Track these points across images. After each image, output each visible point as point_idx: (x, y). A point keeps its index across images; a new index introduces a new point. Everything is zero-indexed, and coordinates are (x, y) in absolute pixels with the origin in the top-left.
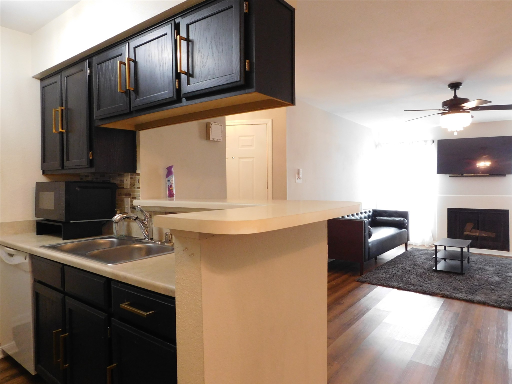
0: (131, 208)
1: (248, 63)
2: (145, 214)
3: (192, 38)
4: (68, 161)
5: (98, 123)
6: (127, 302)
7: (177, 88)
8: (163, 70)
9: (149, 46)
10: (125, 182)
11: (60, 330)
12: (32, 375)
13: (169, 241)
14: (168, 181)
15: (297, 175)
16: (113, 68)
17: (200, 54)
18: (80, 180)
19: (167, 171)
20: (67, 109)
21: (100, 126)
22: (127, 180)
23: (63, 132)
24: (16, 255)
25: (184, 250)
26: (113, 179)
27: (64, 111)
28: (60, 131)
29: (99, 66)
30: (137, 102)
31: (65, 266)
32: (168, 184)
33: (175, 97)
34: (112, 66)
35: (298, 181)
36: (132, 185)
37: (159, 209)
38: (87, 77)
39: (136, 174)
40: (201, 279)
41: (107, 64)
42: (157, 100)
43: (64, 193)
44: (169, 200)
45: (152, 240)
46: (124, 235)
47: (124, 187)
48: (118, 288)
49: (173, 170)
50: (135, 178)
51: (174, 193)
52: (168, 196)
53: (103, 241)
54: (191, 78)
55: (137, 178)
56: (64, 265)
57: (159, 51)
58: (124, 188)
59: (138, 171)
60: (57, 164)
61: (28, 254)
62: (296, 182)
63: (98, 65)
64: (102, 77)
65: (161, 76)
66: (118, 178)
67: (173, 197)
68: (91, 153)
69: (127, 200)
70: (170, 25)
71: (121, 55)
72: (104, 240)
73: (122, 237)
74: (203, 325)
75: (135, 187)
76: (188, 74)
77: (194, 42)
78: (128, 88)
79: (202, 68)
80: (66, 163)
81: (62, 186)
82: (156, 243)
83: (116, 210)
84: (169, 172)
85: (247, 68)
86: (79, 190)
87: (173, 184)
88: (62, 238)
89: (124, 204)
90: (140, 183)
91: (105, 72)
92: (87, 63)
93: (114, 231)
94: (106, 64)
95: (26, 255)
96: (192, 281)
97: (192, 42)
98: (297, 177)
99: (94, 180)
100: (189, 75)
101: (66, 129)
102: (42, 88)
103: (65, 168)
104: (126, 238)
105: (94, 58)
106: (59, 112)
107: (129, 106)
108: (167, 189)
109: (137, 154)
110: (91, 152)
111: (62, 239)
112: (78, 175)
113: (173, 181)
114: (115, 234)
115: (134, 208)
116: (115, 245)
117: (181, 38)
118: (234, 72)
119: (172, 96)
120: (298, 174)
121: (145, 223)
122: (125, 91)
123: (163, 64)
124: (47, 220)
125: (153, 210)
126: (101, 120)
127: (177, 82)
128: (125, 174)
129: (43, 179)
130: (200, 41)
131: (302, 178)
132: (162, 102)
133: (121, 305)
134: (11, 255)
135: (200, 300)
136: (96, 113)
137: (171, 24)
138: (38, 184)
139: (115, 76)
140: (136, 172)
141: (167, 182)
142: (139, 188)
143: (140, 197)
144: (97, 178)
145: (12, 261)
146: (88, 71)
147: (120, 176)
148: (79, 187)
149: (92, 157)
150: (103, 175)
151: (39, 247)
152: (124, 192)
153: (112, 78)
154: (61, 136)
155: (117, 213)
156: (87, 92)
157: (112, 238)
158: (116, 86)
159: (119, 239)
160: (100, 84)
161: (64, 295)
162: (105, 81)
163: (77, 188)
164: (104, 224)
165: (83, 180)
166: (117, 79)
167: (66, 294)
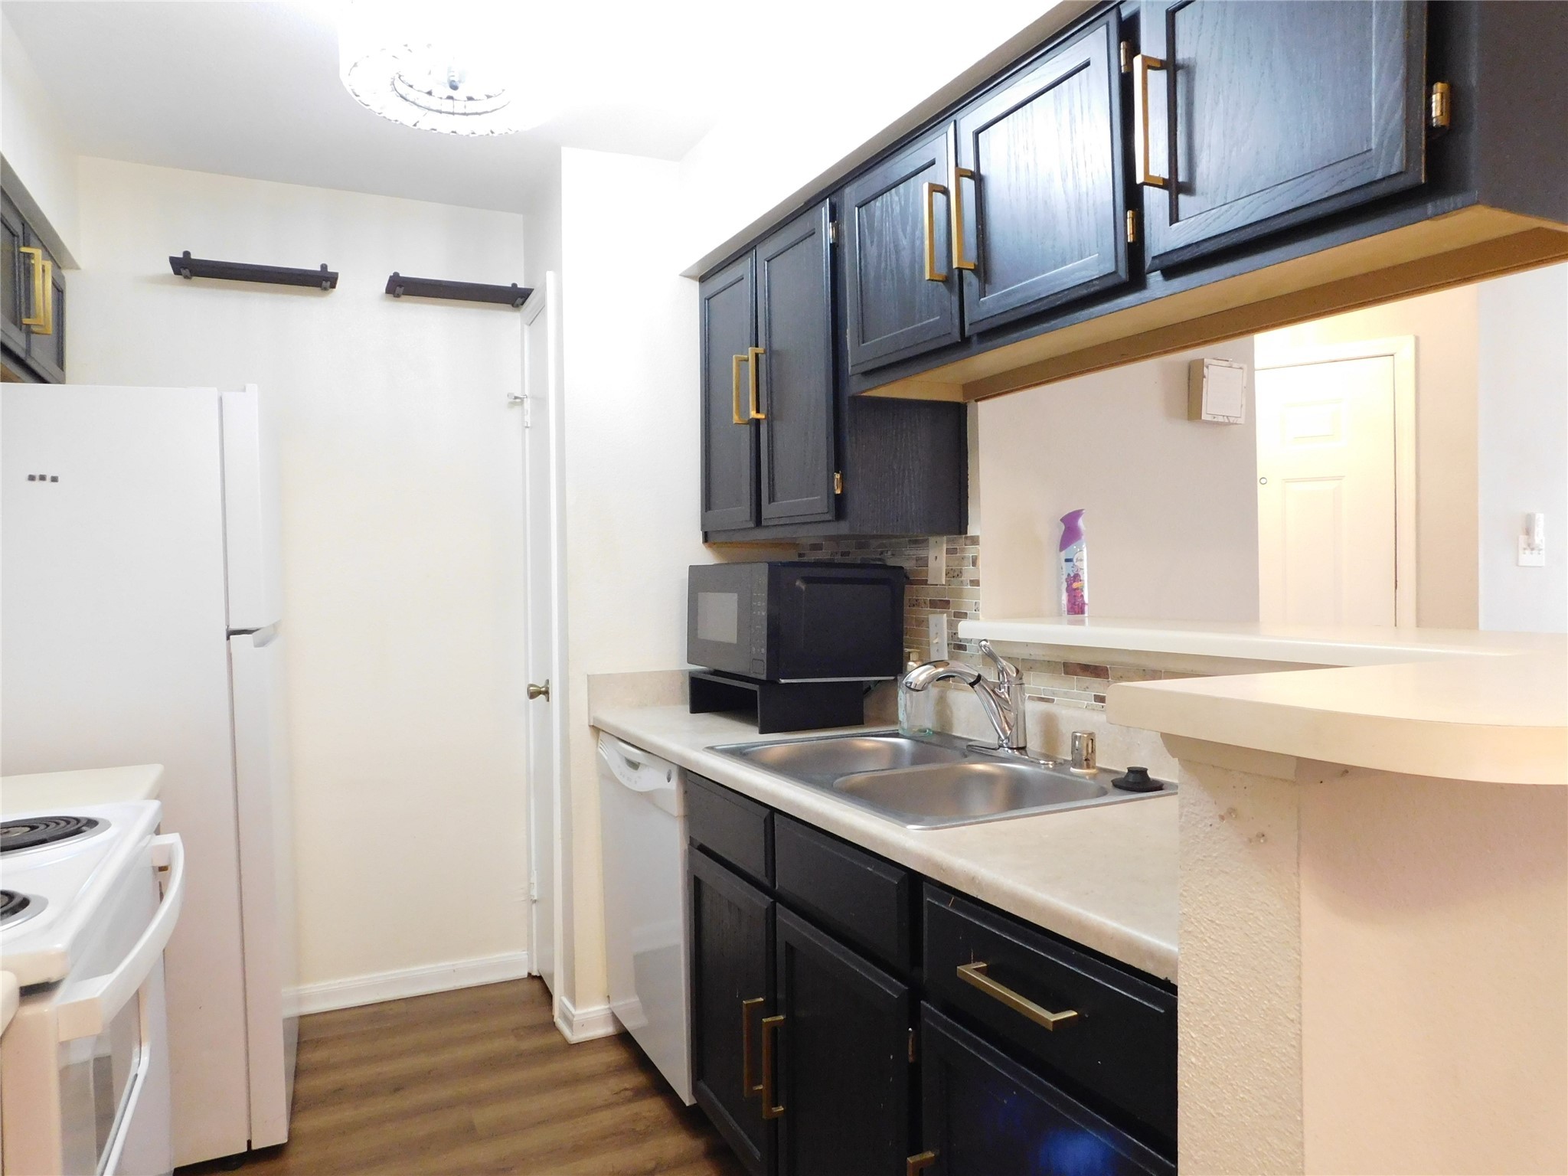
0: (949, 644)
1: (1442, 94)
2: (1003, 668)
3: (1186, 56)
4: (772, 504)
5: (856, 386)
6: (977, 959)
7: (1130, 239)
8: (1076, 186)
9: (1027, 119)
10: (931, 563)
11: (761, 999)
12: (685, 1105)
13: (1086, 760)
14: (1067, 560)
15: (1522, 538)
16: (904, 210)
17: (1221, 104)
18: (797, 559)
19: (1063, 527)
20: (770, 351)
21: (864, 394)
22: (937, 557)
23: (758, 421)
24: (646, 766)
25: (1222, 818)
26: (893, 555)
27: (762, 358)
28: (753, 419)
29: (864, 211)
30: (989, 304)
31: (776, 816)
32: (1067, 569)
33: (1123, 274)
34: (903, 203)
35: (1527, 558)
36: (954, 574)
37: (1044, 653)
38: (826, 249)
39: (966, 538)
40: (1299, 937)
41: (886, 202)
42: (1056, 291)
43: (764, 595)
44: (1068, 624)
45: (1023, 752)
46: (929, 730)
47: (927, 580)
48: (947, 908)
49: (1081, 523)
50: (963, 550)
51: (1086, 599)
52: (1065, 608)
53: (869, 742)
54: (1182, 197)
55: (970, 551)
56: (774, 811)
57: (1060, 125)
58: (928, 583)
59: (973, 530)
60: (742, 512)
61: (676, 767)
62: (1521, 564)
63: (859, 207)
64: (872, 242)
65: (1069, 208)
66: (909, 552)
67: (1082, 612)
68: (838, 476)
69: (938, 623)
70: (1103, 30)
71: (933, 163)
72: (874, 741)
73: (923, 734)
74: (1302, 1115)
75: (963, 578)
76: (1174, 185)
77: (1197, 70)
78: (959, 263)
79: (1231, 151)
80: (768, 510)
81: (760, 576)
82: (1039, 763)
83: (907, 650)
84: (1070, 531)
85: (1438, 113)
86: (803, 587)
87: (1082, 571)
88: (757, 726)
89: (928, 631)
90: (978, 568)
91: (882, 225)
92: (825, 209)
93: (902, 716)
94: (883, 202)
95: (670, 771)
96: (1256, 939)
97: (1189, 70)
98: (1522, 544)
99: (838, 559)
100: (1177, 188)
101: (768, 411)
102: (703, 299)
103: (764, 523)
104: (935, 739)
105: (848, 190)
106: (750, 361)
107: (957, 321)
108: (1065, 585)
109: (969, 477)
110: (838, 473)
111: (757, 729)
112: (793, 544)
113: (1081, 560)
114: (905, 725)
115: (957, 646)
116: (907, 759)
117: (1149, 64)
118: (1373, 146)
119: (1113, 269)
120: (1528, 531)
121: (1003, 696)
122: (946, 277)
123: (1076, 169)
124: (717, 673)
125: (1023, 653)
126: (867, 374)
127: (1129, 221)
128: (932, 540)
129: (706, 557)
130: (1220, 59)
131: (1543, 547)
132: (1075, 295)
133: (958, 967)
134: (634, 765)
135: (1292, 1016)
136: (855, 355)
137: (1105, 27)
138: (694, 570)
139: (913, 233)
140: (966, 533)
141: (1064, 564)
142: (975, 583)
143: (980, 612)
144: (846, 553)
145: (636, 782)
146: (830, 232)
147: (917, 546)
148: (802, 578)
149: (843, 487)
150: (862, 542)
151: (703, 750)
152: (928, 594)
153: (904, 242)
154: (753, 428)
155: (909, 659)
156: (827, 296)
157: (897, 735)
158: (916, 262)
159: (917, 741)
160: (866, 266)
161: (772, 900)
162: (880, 255)
163: (798, 583)
164: (865, 690)
165: (805, 559)
166: (918, 243)
167: (777, 897)
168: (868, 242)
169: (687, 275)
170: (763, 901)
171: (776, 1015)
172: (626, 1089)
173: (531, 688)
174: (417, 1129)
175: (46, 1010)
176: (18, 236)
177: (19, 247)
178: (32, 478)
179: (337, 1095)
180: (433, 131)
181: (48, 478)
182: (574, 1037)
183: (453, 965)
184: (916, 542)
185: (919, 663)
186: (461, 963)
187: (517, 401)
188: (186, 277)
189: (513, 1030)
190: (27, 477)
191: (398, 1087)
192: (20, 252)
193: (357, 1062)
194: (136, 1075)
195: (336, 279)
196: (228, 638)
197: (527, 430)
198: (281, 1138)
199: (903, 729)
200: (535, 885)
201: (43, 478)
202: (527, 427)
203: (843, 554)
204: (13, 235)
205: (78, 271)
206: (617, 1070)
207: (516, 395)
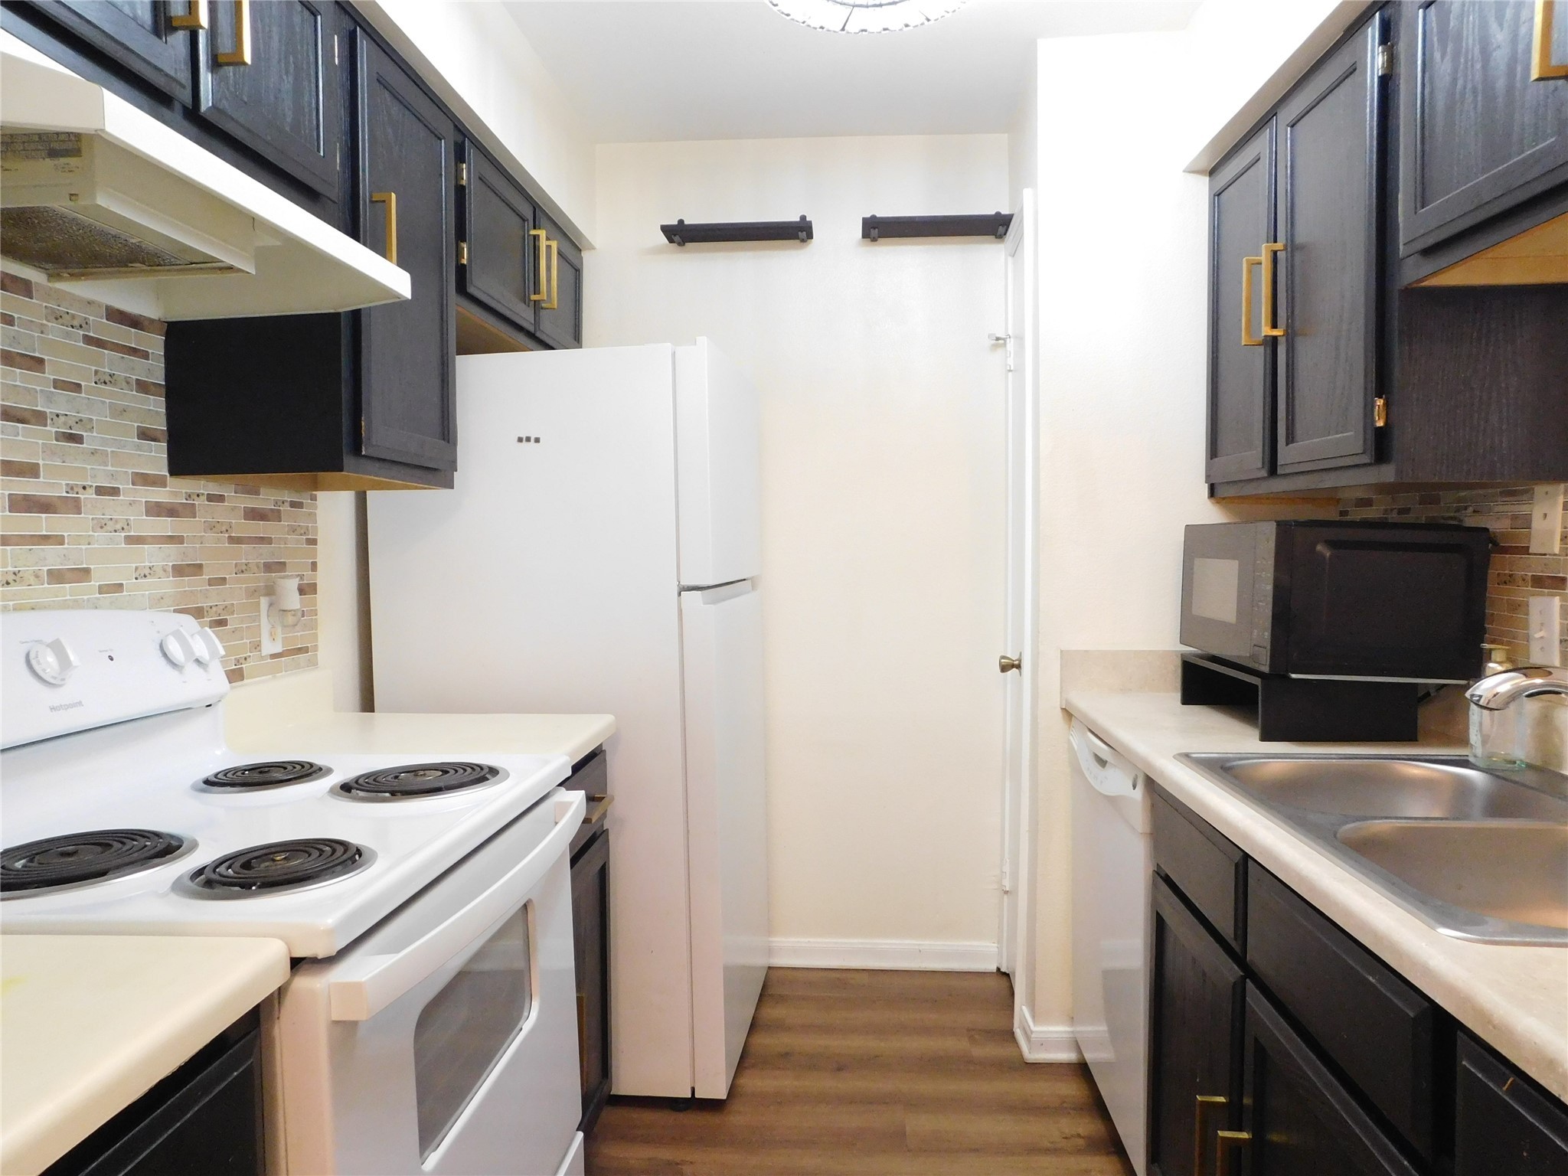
0: (1561, 641)
4: (1291, 445)
5: (1410, 273)
10: (1537, 523)
11: (1222, 1099)
18: (1333, 517)
20: (1292, 247)
21: (1423, 284)
22: (1548, 516)
23: (1275, 339)
24: (1114, 766)
26: (1475, 512)
27: (1281, 256)
28: (1267, 336)
31: (1250, 860)
38: (1373, 86)
43: (1271, 562)
46: (1521, 760)
47: (1528, 547)
56: (1246, 858)
58: (1531, 551)
60: (1253, 458)
61: (1141, 774)
63: (1426, 8)
64: (1444, 53)
66: (1501, 508)
68: (1380, 402)
69: (1545, 610)
73: (1509, 767)
80: (1286, 454)
81: (1266, 537)
83: (1486, 646)
86: (1327, 553)
89: (1527, 620)
91: (1462, 23)
92: (1374, 30)
93: (1474, 737)
95: (1136, 775)
99: (1393, 517)
101: (1287, 326)
102: (1212, 196)
103: (1280, 471)
104: (1530, 778)
106: (1263, 266)
110: (1381, 397)
111: (1258, 734)
112: (1330, 497)
114: (1478, 753)
116: (1478, 803)
124: (1214, 659)
126: (1428, 252)
128: (1540, 490)
129: (1210, 514)
134: (1102, 763)
136: (1410, 227)
138: (1191, 532)
144: (1406, 511)
145: (1102, 782)
146: (1380, 60)
147: (1515, 498)
148: (1326, 542)
149: (1387, 417)
150: (1429, 493)
151: (1174, 757)
152: (1530, 567)
153: (1499, 36)
154: (1269, 351)
155: (1490, 660)
156: (1371, 151)
157: (1464, 763)
158: (1517, 60)
159: (1498, 777)
160: (1432, 92)
161: (1242, 974)
162: (1455, 71)
163: (1319, 548)
164: (1425, 696)
165: (1349, 518)
166: (1523, 30)
167: (1249, 972)
168: (1437, 55)
169: (1192, 170)
170: (1231, 972)
171: (1240, 1130)
172: (1079, 1136)
173: (1003, 661)
174: (850, 1120)
175: (318, 986)
176: (528, 220)
177: (528, 231)
178: (520, 440)
179: (784, 1059)
180: (864, 33)
181: (532, 440)
182: (1031, 1055)
183: (919, 945)
184: (1512, 493)
185: (1509, 666)
186: (927, 944)
187: (999, 342)
188: (679, 244)
189: (968, 1030)
190: (517, 439)
191: (841, 1066)
192: (529, 235)
193: (807, 1028)
194: (521, 1029)
195: (811, 227)
196: (680, 594)
197: (1010, 374)
198: (721, 1094)
199: (1475, 756)
200: (1008, 874)
201: (528, 439)
202: (1010, 371)
203: (1401, 512)
204: (524, 220)
205: (593, 251)
206: (1074, 1109)
207: (998, 336)
